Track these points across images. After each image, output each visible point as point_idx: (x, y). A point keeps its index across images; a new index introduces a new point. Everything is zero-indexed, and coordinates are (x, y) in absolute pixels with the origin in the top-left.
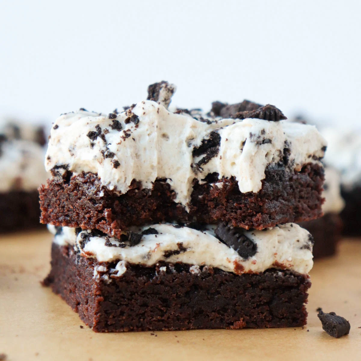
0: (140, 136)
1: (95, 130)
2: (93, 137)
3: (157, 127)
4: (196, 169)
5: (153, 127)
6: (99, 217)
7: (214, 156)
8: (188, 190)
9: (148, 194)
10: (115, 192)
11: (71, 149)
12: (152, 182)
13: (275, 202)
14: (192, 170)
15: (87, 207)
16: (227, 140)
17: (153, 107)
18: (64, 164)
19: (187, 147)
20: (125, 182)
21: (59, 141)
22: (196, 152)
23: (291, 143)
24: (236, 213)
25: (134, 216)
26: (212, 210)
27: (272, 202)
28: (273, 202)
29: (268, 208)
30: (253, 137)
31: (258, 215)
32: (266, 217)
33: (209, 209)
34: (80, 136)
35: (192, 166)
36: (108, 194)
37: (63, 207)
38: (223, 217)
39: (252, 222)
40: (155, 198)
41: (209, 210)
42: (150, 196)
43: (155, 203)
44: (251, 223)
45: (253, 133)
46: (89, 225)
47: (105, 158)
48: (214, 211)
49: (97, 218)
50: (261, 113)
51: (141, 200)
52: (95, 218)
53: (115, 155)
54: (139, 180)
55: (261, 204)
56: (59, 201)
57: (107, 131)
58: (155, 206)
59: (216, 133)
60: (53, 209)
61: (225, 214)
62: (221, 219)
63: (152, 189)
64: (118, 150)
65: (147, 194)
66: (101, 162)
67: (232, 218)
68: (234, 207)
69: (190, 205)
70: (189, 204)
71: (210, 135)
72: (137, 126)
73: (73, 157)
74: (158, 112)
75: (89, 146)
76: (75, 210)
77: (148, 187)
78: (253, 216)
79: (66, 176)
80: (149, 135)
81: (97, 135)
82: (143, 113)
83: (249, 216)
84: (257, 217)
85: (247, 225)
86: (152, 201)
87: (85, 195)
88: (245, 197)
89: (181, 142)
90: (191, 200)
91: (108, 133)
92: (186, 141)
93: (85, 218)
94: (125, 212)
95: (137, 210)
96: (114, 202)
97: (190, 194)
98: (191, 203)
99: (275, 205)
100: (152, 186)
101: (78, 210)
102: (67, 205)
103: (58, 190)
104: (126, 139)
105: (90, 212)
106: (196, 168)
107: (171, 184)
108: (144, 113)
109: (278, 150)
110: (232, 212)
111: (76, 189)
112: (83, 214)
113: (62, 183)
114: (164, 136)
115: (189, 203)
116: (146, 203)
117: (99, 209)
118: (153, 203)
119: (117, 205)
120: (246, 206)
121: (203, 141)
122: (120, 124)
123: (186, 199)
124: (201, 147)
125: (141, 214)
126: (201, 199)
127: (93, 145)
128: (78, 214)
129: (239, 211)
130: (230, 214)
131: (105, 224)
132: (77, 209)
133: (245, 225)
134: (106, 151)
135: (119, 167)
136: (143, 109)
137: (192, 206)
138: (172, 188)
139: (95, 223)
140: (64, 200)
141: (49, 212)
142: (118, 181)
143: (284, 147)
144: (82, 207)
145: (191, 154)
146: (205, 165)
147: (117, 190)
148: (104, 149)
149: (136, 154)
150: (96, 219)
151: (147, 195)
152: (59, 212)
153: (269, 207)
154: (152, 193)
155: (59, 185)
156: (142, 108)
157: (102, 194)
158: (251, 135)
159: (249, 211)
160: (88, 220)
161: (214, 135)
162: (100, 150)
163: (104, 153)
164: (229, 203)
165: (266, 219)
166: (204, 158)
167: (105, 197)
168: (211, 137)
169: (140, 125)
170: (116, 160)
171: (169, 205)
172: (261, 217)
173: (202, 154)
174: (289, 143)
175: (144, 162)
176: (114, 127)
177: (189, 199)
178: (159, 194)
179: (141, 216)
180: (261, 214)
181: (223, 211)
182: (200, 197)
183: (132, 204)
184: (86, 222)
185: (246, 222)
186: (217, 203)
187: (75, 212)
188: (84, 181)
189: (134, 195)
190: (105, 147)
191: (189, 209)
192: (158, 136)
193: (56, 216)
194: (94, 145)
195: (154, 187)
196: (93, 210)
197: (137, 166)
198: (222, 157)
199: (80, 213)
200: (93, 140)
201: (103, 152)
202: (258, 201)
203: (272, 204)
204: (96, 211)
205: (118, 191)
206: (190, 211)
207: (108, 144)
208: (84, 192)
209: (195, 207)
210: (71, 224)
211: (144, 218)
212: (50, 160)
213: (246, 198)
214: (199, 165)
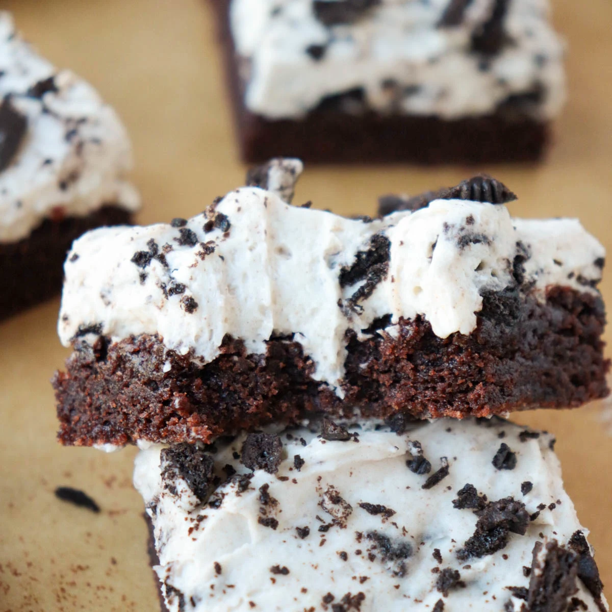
0: (234, 252)
1: (146, 249)
2: (143, 261)
3: (266, 232)
4: (348, 309)
5: (258, 233)
6: (165, 413)
7: (380, 280)
8: (338, 354)
9: (259, 364)
10: (191, 360)
11: (104, 293)
12: (266, 341)
13: (510, 363)
14: (342, 312)
15: (142, 397)
16: (402, 243)
17: (254, 196)
18: (93, 323)
19: (328, 269)
20: (210, 339)
21: (82, 284)
22: (346, 277)
23: (529, 246)
24: (434, 389)
25: (235, 408)
26: (388, 392)
27: (502, 362)
28: (504, 363)
29: (496, 372)
30: (450, 230)
31: (478, 388)
32: (494, 390)
33: (383, 390)
34: (119, 265)
35: (340, 305)
36: (180, 366)
37: (98, 409)
38: (410, 403)
39: (468, 403)
40: (274, 373)
41: (383, 393)
42: (263, 369)
43: (274, 382)
44: (466, 406)
45: (450, 223)
46: (148, 434)
47: (169, 296)
48: (393, 394)
49: (163, 417)
50: (465, 188)
51: (246, 376)
52: (158, 416)
53: (187, 287)
54: (239, 337)
55: (482, 365)
56: (91, 398)
57: (169, 248)
58: (275, 388)
59: (382, 237)
60: (80, 415)
61: (413, 396)
62: (406, 406)
63: (266, 353)
64: (191, 279)
65: (256, 364)
66: (162, 306)
67: (429, 400)
68: (430, 378)
69: (344, 383)
70: (342, 382)
71: (370, 242)
72: (227, 235)
73: (110, 307)
74: (265, 204)
75: (138, 279)
76: (120, 409)
77: (257, 350)
78: (468, 390)
79: (99, 347)
80: (251, 249)
81: (151, 257)
82: (237, 209)
83: (461, 392)
84: (475, 391)
85: (457, 411)
86: (268, 377)
87: (138, 377)
88: (448, 356)
89: (314, 261)
90: (346, 374)
91: (170, 250)
92: (325, 258)
93: (139, 420)
94: (216, 401)
95: (240, 398)
96: (192, 381)
97: (343, 361)
98: (347, 381)
99: (510, 368)
100: (266, 348)
101: (127, 408)
102: (105, 402)
103: (87, 378)
104: (206, 256)
105: (148, 407)
106: (349, 307)
107: (303, 342)
108: (239, 209)
109: (504, 259)
110: (427, 389)
111: (119, 369)
112: (136, 413)
113: (92, 362)
114: (281, 251)
115: (342, 380)
116: (257, 382)
117: (166, 397)
118: (271, 383)
119: (198, 388)
120: (454, 374)
121: (359, 255)
122: (195, 235)
123: (334, 372)
124: (354, 266)
125: (249, 404)
126: (365, 369)
127: (143, 277)
128: (126, 415)
129: (440, 386)
130: (423, 394)
131: (177, 425)
132: (123, 407)
133: (454, 410)
134: (169, 283)
135: (196, 311)
136: (237, 201)
137: (348, 385)
138: (306, 352)
139: (159, 428)
140: (99, 393)
141: (73, 423)
142: (197, 338)
143: (516, 254)
144: (132, 401)
145: (337, 281)
146: (365, 300)
147: (197, 355)
148: (165, 279)
149: (229, 286)
150: (160, 419)
151: (257, 366)
152: (91, 418)
153: (498, 372)
154: (266, 363)
155: (87, 366)
156: (234, 201)
157: (167, 368)
158: (446, 227)
159: (460, 381)
160: (145, 424)
161: (378, 240)
162: (157, 284)
163: (166, 287)
164: (419, 371)
165: (494, 394)
166: (362, 288)
167: (174, 372)
168: (373, 244)
169: (233, 232)
170: (190, 297)
171: (304, 387)
172: (484, 390)
173: (358, 280)
174: (526, 247)
175: (246, 299)
176: (182, 241)
177: (341, 371)
178: (281, 365)
179: (248, 409)
180: (483, 384)
181: (408, 391)
182: (363, 366)
183: (229, 386)
184: (141, 427)
185: (456, 404)
186: (396, 376)
187: (121, 413)
188: (132, 350)
189: (231, 368)
190: (167, 275)
191: (344, 392)
192: (269, 251)
193: (85, 428)
194: (146, 277)
195: (270, 350)
196: (153, 403)
197: (233, 309)
198: (395, 277)
199: (129, 414)
200: (144, 268)
201: (163, 285)
202: (473, 358)
203: (503, 365)
204: (160, 402)
205: (198, 357)
206: (346, 396)
207: (171, 271)
208: (134, 370)
209: (355, 387)
210: (115, 437)
211: (254, 411)
212: (67, 322)
213: (451, 357)
214: (354, 300)
